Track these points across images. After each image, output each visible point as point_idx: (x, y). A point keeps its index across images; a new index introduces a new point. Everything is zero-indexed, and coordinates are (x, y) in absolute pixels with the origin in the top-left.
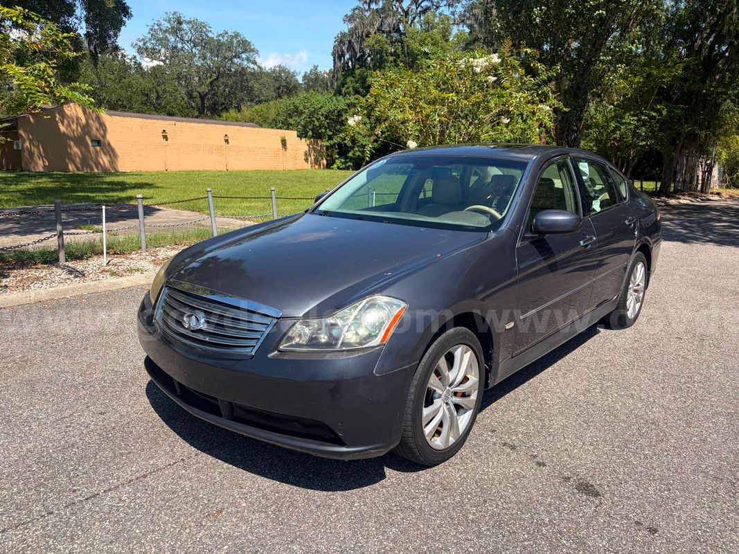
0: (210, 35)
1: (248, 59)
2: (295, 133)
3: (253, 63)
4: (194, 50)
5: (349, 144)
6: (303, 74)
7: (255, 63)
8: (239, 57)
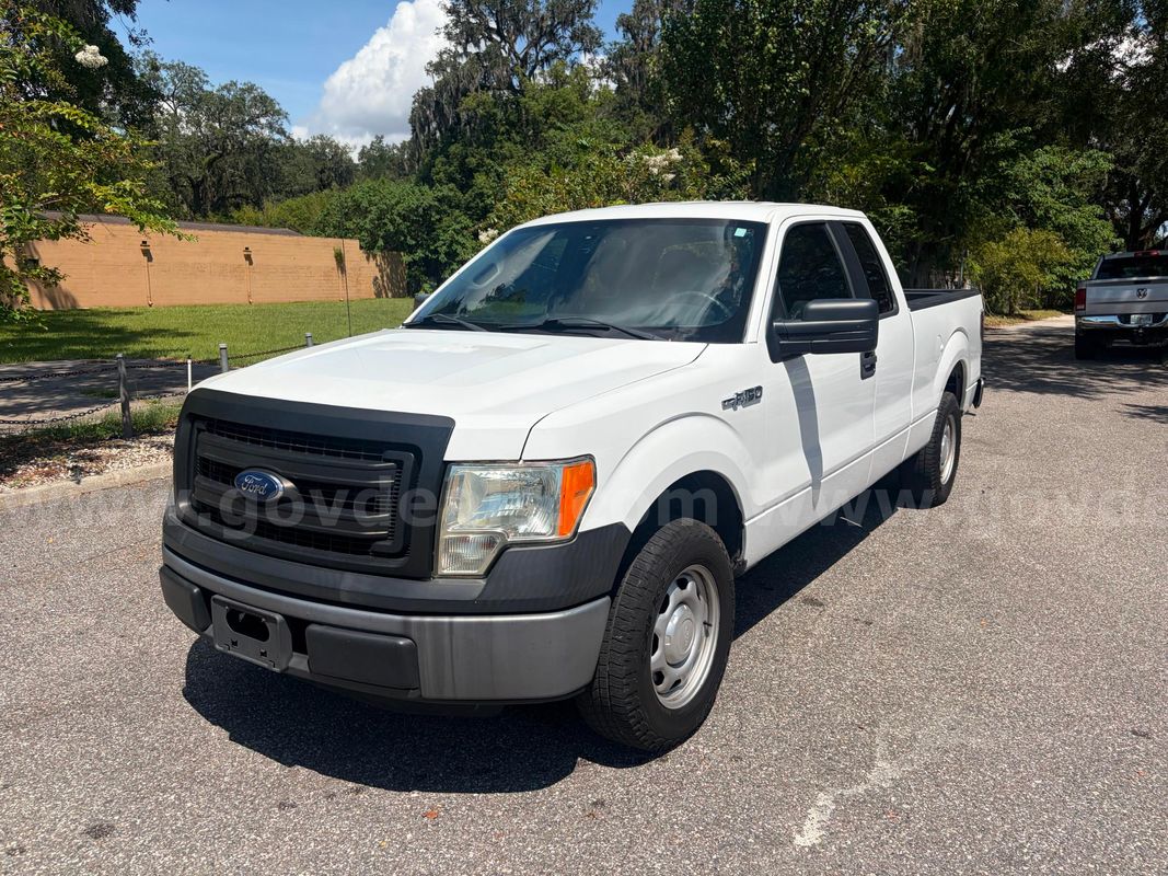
0: (206, 88)
1: (270, 126)
2: (356, 243)
3: (278, 133)
4: (178, 111)
5: (443, 258)
6: (359, 150)
7: (282, 132)
8: (256, 123)
